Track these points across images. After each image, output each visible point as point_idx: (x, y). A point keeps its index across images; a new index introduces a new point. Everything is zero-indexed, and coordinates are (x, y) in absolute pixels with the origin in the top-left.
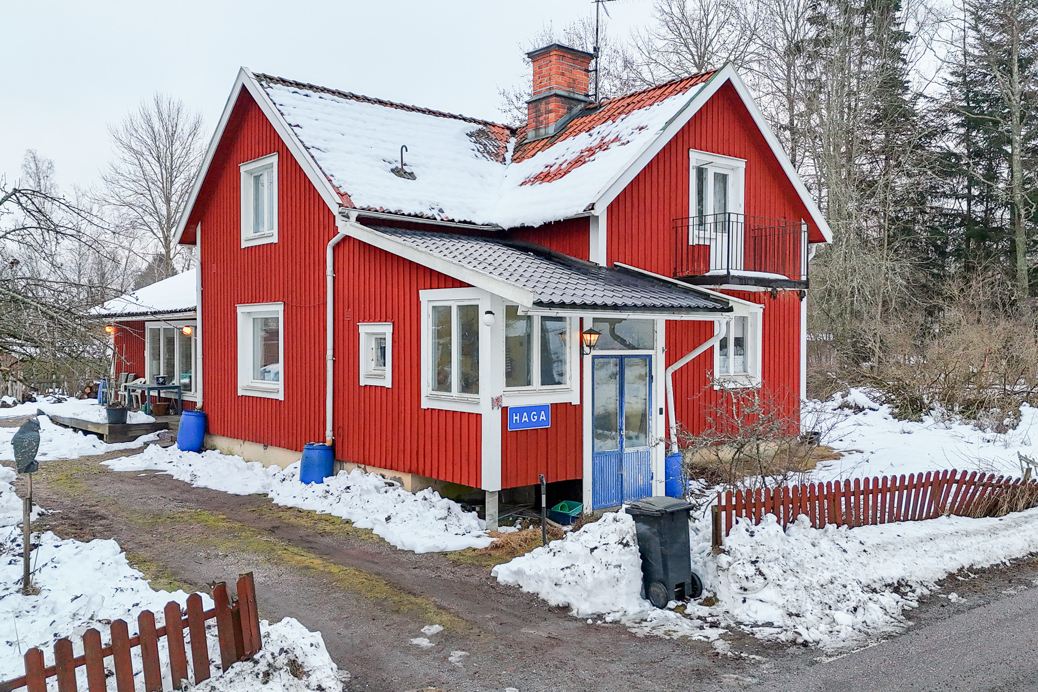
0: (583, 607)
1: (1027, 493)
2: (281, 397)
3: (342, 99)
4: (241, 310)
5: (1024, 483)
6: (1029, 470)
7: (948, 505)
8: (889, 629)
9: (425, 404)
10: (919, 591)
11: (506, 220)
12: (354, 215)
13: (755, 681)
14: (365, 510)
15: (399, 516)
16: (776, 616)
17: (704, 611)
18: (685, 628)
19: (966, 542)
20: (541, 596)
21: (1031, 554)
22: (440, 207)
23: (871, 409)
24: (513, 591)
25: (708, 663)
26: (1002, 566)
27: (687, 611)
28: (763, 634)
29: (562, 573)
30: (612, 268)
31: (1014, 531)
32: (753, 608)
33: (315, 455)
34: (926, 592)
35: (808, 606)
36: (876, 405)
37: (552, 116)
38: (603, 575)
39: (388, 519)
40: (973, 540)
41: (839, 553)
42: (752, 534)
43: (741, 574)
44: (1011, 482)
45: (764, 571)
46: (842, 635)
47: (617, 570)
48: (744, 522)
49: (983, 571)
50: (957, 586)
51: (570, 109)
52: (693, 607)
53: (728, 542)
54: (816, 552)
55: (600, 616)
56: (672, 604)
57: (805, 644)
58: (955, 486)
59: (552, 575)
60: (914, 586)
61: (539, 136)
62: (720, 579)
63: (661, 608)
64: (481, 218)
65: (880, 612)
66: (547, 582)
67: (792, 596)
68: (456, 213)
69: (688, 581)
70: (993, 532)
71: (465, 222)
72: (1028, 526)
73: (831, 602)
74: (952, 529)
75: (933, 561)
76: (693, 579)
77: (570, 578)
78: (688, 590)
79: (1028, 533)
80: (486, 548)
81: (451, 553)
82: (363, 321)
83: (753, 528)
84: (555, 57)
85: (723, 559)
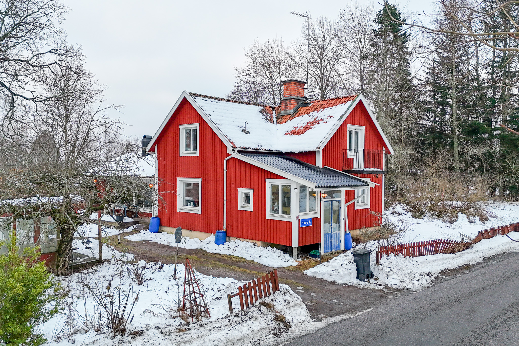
0: (340, 281)
1: (463, 246)
2: (200, 213)
3: (217, 101)
4: (179, 179)
5: (462, 243)
6: (463, 238)
7: (440, 250)
8: (428, 285)
9: (267, 217)
10: (434, 275)
11: (284, 149)
12: (236, 150)
13: (397, 297)
14: (248, 254)
15: (264, 256)
16: (397, 282)
17: (376, 282)
18: (372, 286)
19: (446, 261)
20: (324, 279)
21: (465, 265)
22: (261, 145)
23: (404, 214)
24: (313, 278)
25: (383, 294)
26: (456, 268)
27: (370, 282)
28: (395, 287)
29: (332, 272)
30: (324, 168)
31: (459, 258)
32: (390, 280)
33: (221, 234)
34: (436, 276)
35: (406, 279)
36: (406, 213)
37: (292, 106)
38: (346, 272)
39: (260, 257)
40: (448, 261)
41: (411, 265)
42: (388, 259)
43: (387, 271)
44: (458, 243)
45: (393, 270)
46: (416, 287)
47: (350, 270)
48: (385, 256)
49: (451, 270)
50: (444, 274)
51: (298, 103)
52: (371, 281)
53: (381, 262)
54: (405, 264)
55: (346, 284)
56: (366, 280)
57: (407, 289)
58: (442, 244)
59: (329, 272)
60: (433, 274)
61: (286, 113)
62: (380, 272)
63: (363, 281)
64: (274, 148)
65: (425, 281)
66: (326, 275)
67: (401, 277)
68: (266, 147)
69: (370, 273)
70: (453, 258)
71: (269, 150)
72: (464, 256)
73: (411, 279)
74: (441, 257)
75: (437, 267)
76: (371, 273)
77: (335, 273)
78: (370, 276)
79: (464, 258)
80: (297, 266)
81: (286, 267)
82: (240, 188)
83: (388, 258)
84: (293, 84)
85: (381, 267)
